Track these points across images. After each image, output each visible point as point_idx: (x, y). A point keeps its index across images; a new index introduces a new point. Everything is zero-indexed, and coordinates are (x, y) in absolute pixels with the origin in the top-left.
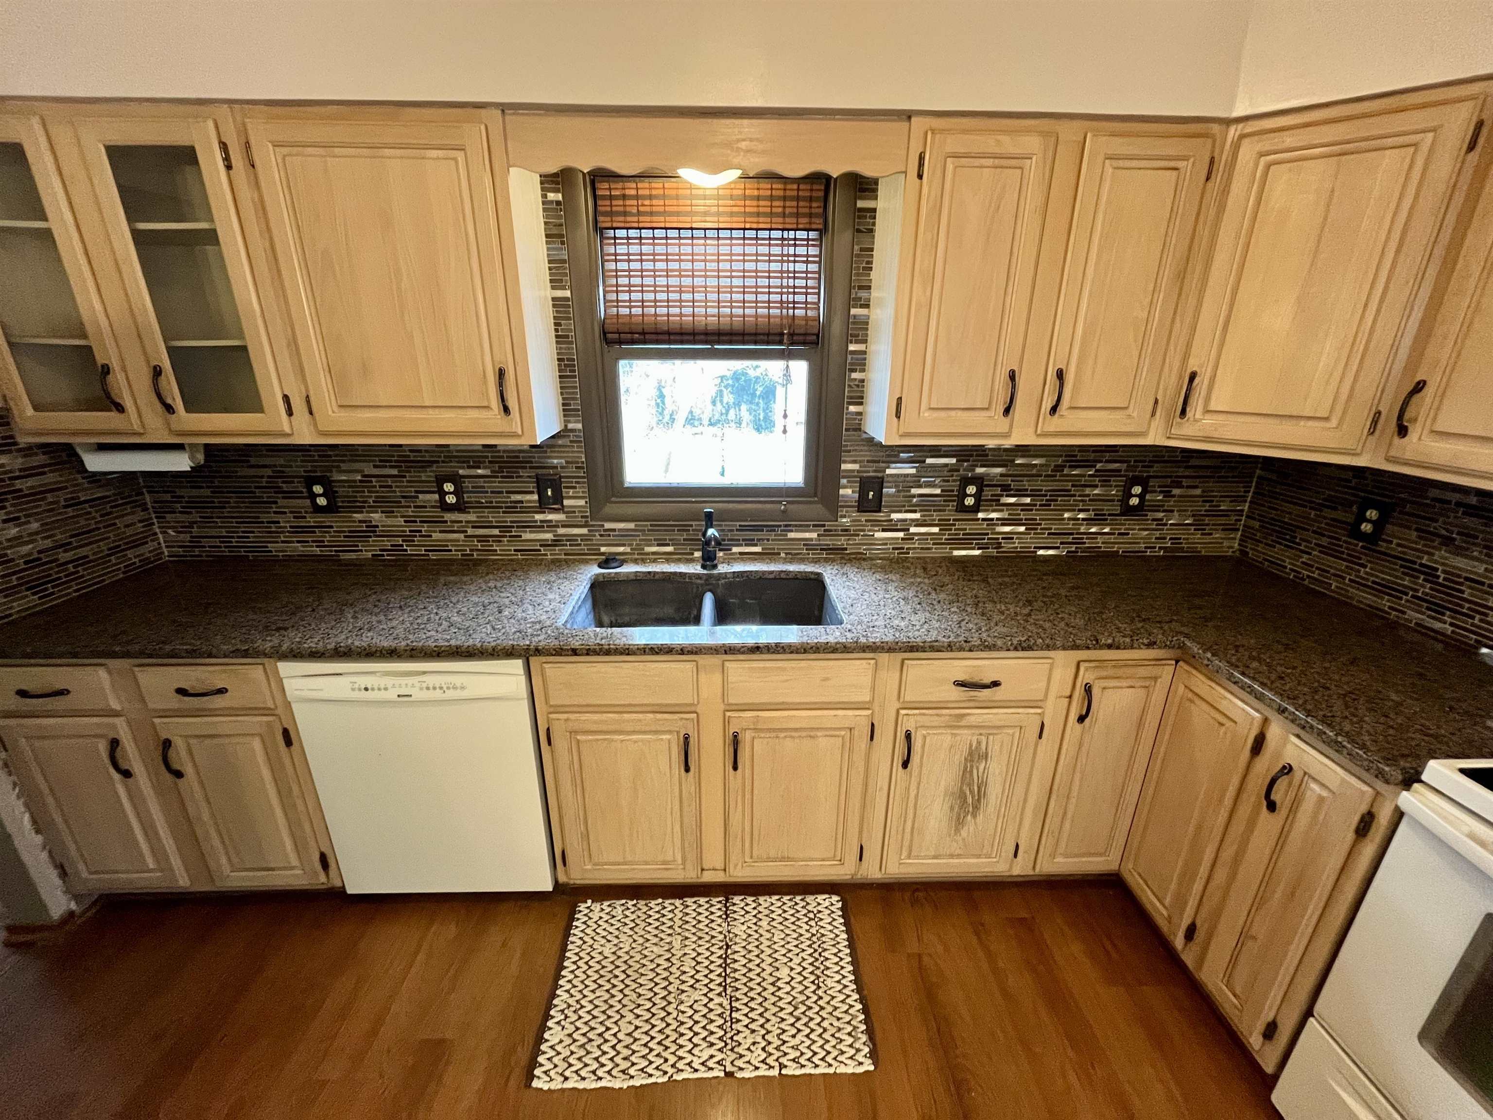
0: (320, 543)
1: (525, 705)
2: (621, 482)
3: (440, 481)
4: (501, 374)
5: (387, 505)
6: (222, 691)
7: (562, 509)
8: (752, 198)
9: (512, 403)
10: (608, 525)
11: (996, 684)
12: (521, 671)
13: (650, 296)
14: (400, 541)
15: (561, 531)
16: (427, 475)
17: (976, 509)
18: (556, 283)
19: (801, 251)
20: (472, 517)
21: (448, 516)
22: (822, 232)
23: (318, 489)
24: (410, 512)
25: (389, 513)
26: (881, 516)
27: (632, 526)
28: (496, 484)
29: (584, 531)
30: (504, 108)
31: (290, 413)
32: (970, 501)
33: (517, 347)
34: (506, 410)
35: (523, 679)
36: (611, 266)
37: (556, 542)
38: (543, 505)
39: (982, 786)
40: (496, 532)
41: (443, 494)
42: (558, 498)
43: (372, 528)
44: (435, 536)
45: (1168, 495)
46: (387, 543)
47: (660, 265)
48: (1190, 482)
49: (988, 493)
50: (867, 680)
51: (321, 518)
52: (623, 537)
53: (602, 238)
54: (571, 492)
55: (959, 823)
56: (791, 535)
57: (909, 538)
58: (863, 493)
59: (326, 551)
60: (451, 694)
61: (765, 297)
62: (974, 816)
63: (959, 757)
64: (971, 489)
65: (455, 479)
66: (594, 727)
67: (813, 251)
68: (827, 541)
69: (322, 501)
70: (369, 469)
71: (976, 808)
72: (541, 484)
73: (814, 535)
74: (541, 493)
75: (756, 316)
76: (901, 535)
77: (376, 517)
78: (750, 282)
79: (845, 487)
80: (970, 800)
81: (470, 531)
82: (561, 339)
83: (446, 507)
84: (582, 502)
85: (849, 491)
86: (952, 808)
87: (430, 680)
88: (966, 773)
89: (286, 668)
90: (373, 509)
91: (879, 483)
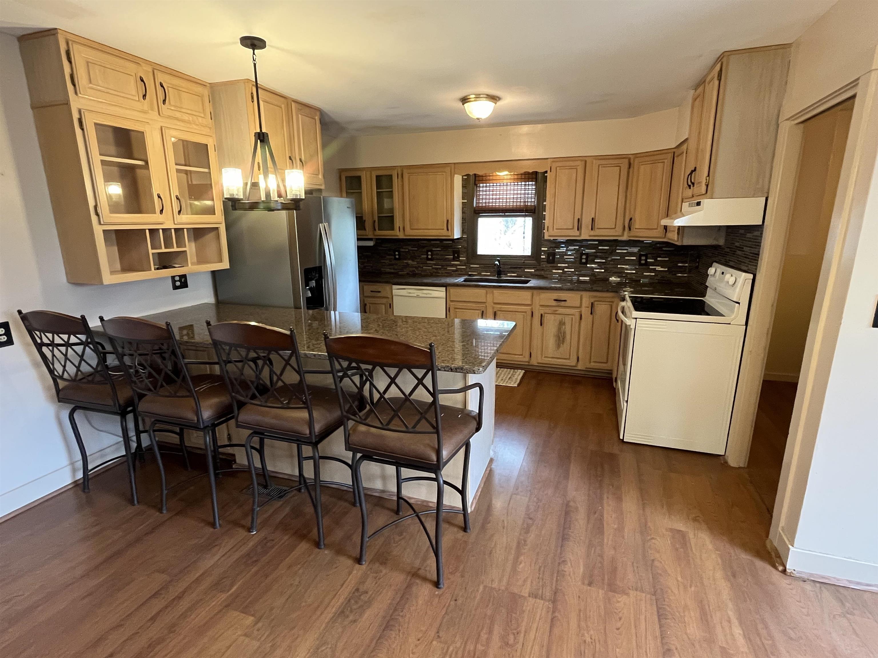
0: (394, 269)
1: (445, 300)
2: (477, 252)
3: (428, 251)
4: (448, 221)
5: (413, 258)
6: (379, 292)
7: (459, 261)
8: (516, 175)
9: (449, 228)
10: (472, 266)
11: (565, 301)
12: (445, 290)
13: (488, 201)
14: (414, 269)
15: (458, 267)
16: (425, 250)
17: (586, 263)
18: (463, 198)
19: (530, 187)
20: (434, 262)
21: (428, 262)
22: (536, 182)
23: (397, 253)
24: (418, 260)
25: (413, 260)
26: (555, 265)
27: (478, 266)
28: (442, 253)
29: (464, 267)
30: (455, 163)
31: (399, 231)
32: (584, 261)
33: (452, 214)
34: (448, 230)
35: (445, 293)
36: (478, 193)
37: (456, 271)
38: (454, 259)
39: (564, 333)
40: (440, 267)
41: (428, 255)
42: (459, 257)
43: (408, 265)
44: (424, 268)
45: (656, 260)
46: (411, 269)
47: (491, 193)
48: (664, 256)
49: (590, 258)
50: (529, 297)
51: (397, 262)
52: (475, 270)
53: (477, 186)
54: (462, 256)
55: (558, 346)
56: (526, 270)
57: (564, 272)
58: (548, 257)
59: (395, 271)
60: (428, 296)
61: (519, 200)
62: (563, 344)
63: (557, 323)
64: (584, 257)
65: (431, 251)
66: (461, 307)
67: (534, 187)
68: (537, 273)
69: (397, 257)
70: (410, 248)
71: (563, 342)
72: (454, 253)
73: (533, 270)
74: (454, 255)
75: (517, 205)
76: (561, 271)
77: (410, 262)
78: (515, 196)
79: (543, 255)
80: (561, 339)
81: (434, 267)
82: (463, 212)
83: (428, 259)
84: (465, 259)
85: (544, 257)
86: (556, 341)
87: (425, 292)
88: (559, 329)
89: (394, 287)
90: (409, 259)
91: (554, 254)
